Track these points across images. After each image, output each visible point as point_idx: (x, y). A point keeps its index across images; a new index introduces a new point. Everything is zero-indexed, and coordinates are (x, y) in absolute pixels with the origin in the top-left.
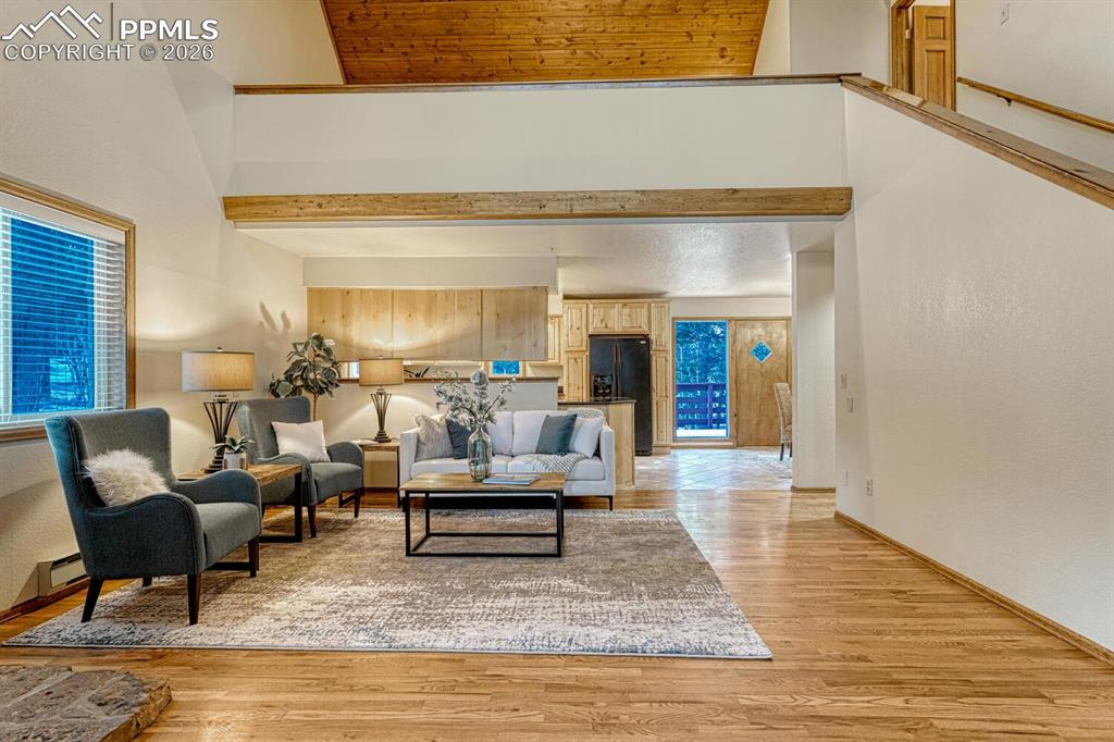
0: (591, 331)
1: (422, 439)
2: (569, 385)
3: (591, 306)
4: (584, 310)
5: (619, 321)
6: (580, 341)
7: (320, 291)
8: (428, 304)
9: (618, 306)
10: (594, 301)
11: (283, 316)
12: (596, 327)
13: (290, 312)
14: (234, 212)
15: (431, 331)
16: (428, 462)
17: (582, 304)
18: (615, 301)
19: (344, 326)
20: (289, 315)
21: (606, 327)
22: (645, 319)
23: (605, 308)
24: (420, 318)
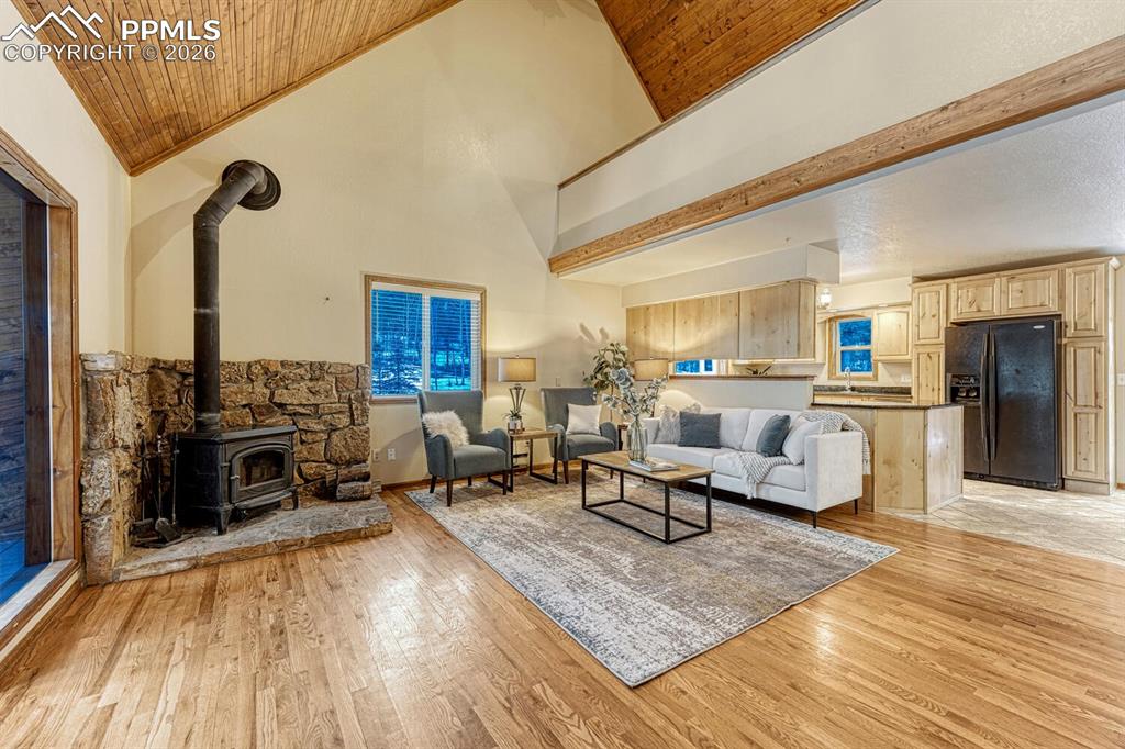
0: (954, 317)
1: (661, 426)
2: (919, 386)
3: (953, 287)
4: (943, 293)
5: (1000, 300)
6: (934, 331)
7: (633, 309)
8: (697, 310)
9: (1000, 281)
10: (957, 280)
11: (602, 331)
12: (963, 310)
13: (608, 326)
14: (555, 266)
15: (700, 334)
16: (662, 446)
17: (940, 286)
18: (994, 274)
19: (646, 334)
20: (607, 330)
21: (979, 311)
22: (1054, 294)
23: (977, 287)
24: (692, 323)
